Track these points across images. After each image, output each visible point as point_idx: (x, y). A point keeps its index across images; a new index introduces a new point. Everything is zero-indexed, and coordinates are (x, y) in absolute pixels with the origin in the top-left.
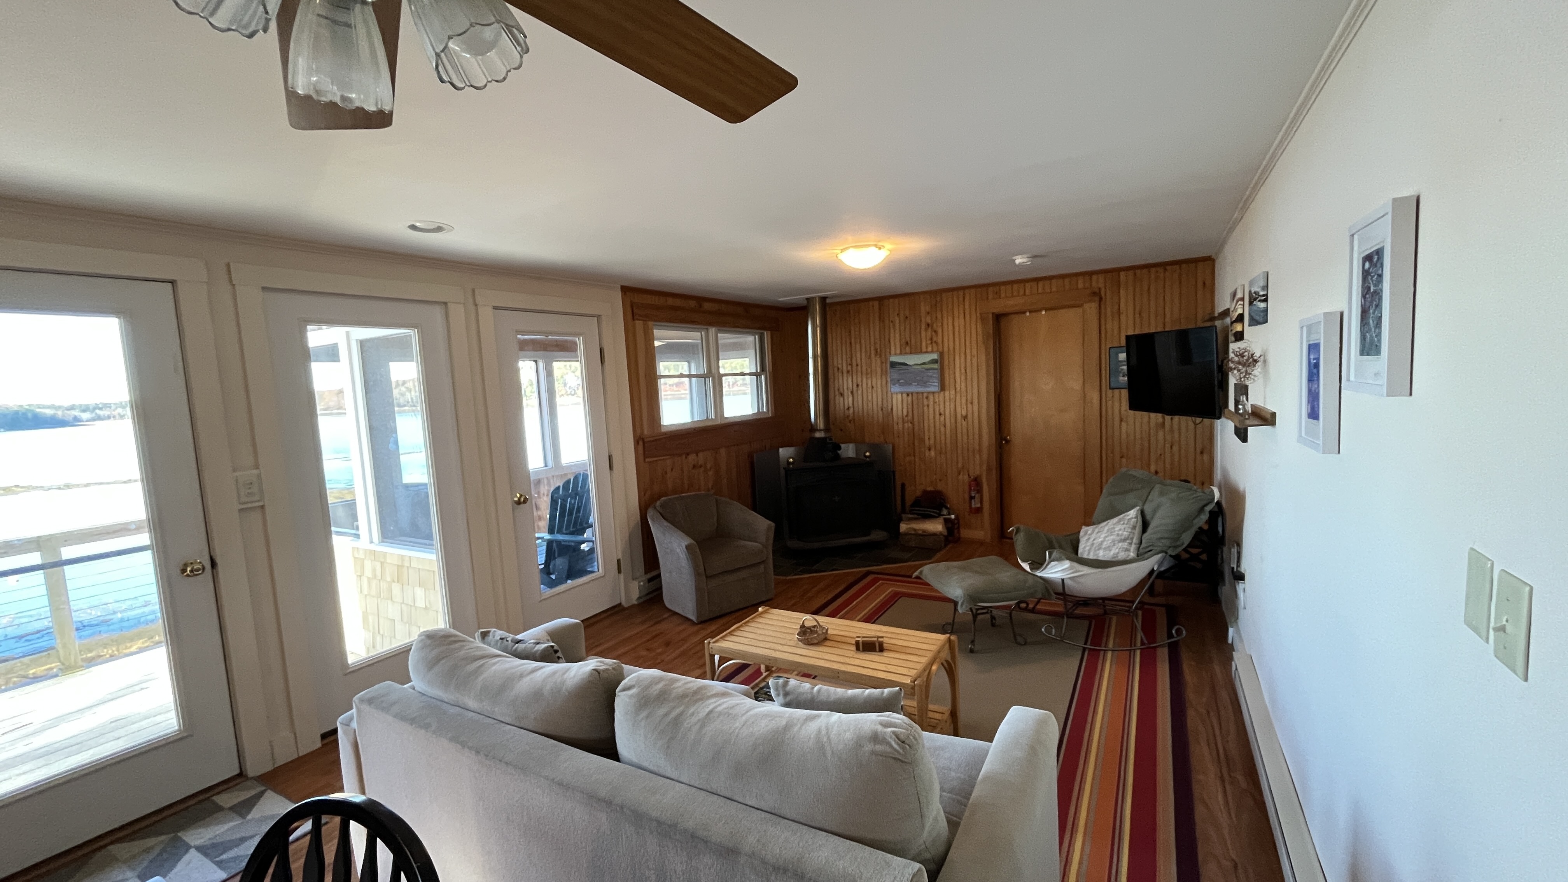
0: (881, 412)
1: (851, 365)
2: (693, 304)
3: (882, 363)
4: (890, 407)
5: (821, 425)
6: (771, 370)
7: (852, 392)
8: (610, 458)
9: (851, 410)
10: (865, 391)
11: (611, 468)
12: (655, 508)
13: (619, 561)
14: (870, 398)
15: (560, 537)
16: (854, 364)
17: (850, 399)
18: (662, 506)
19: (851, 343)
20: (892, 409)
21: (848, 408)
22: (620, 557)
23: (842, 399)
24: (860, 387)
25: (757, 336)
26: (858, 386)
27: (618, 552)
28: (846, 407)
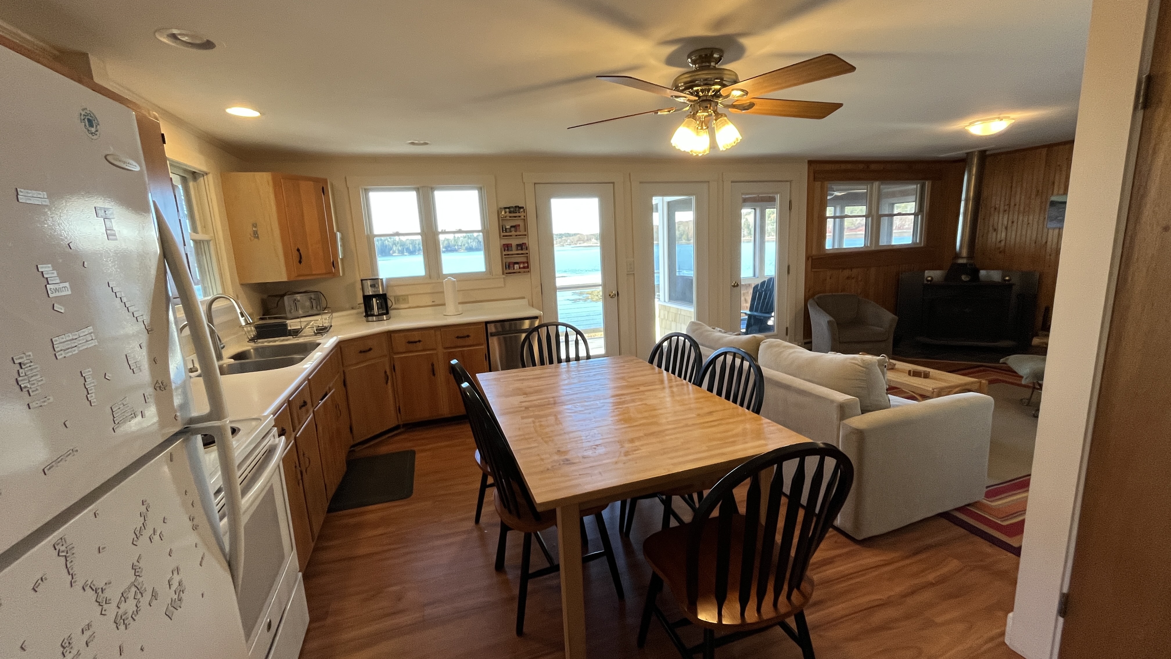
0: (1033, 245)
1: (1009, 205)
2: (861, 166)
3: (1042, 202)
4: (1044, 241)
5: (964, 253)
6: (928, 211)
7: (1006, 228)
8: (789, 267)
9: (1003, 243)
10: (1020, 227)
11: (788, 273)
12: (814, 299)
13: (787, 328)
14: (1024, 233)
15: (755, 313)
16: (1012, 204)
17: (1003, 235)
18: (818, 298)
19: (1011, 187)
20: (1046, 242)
21: (1000, 242)
22: (788, 326)
23: (994, 234)
24: (1015, 224)
25: (918, 185)
26: (1013, 222)
27: (787, 322)
28: (998, 240)
